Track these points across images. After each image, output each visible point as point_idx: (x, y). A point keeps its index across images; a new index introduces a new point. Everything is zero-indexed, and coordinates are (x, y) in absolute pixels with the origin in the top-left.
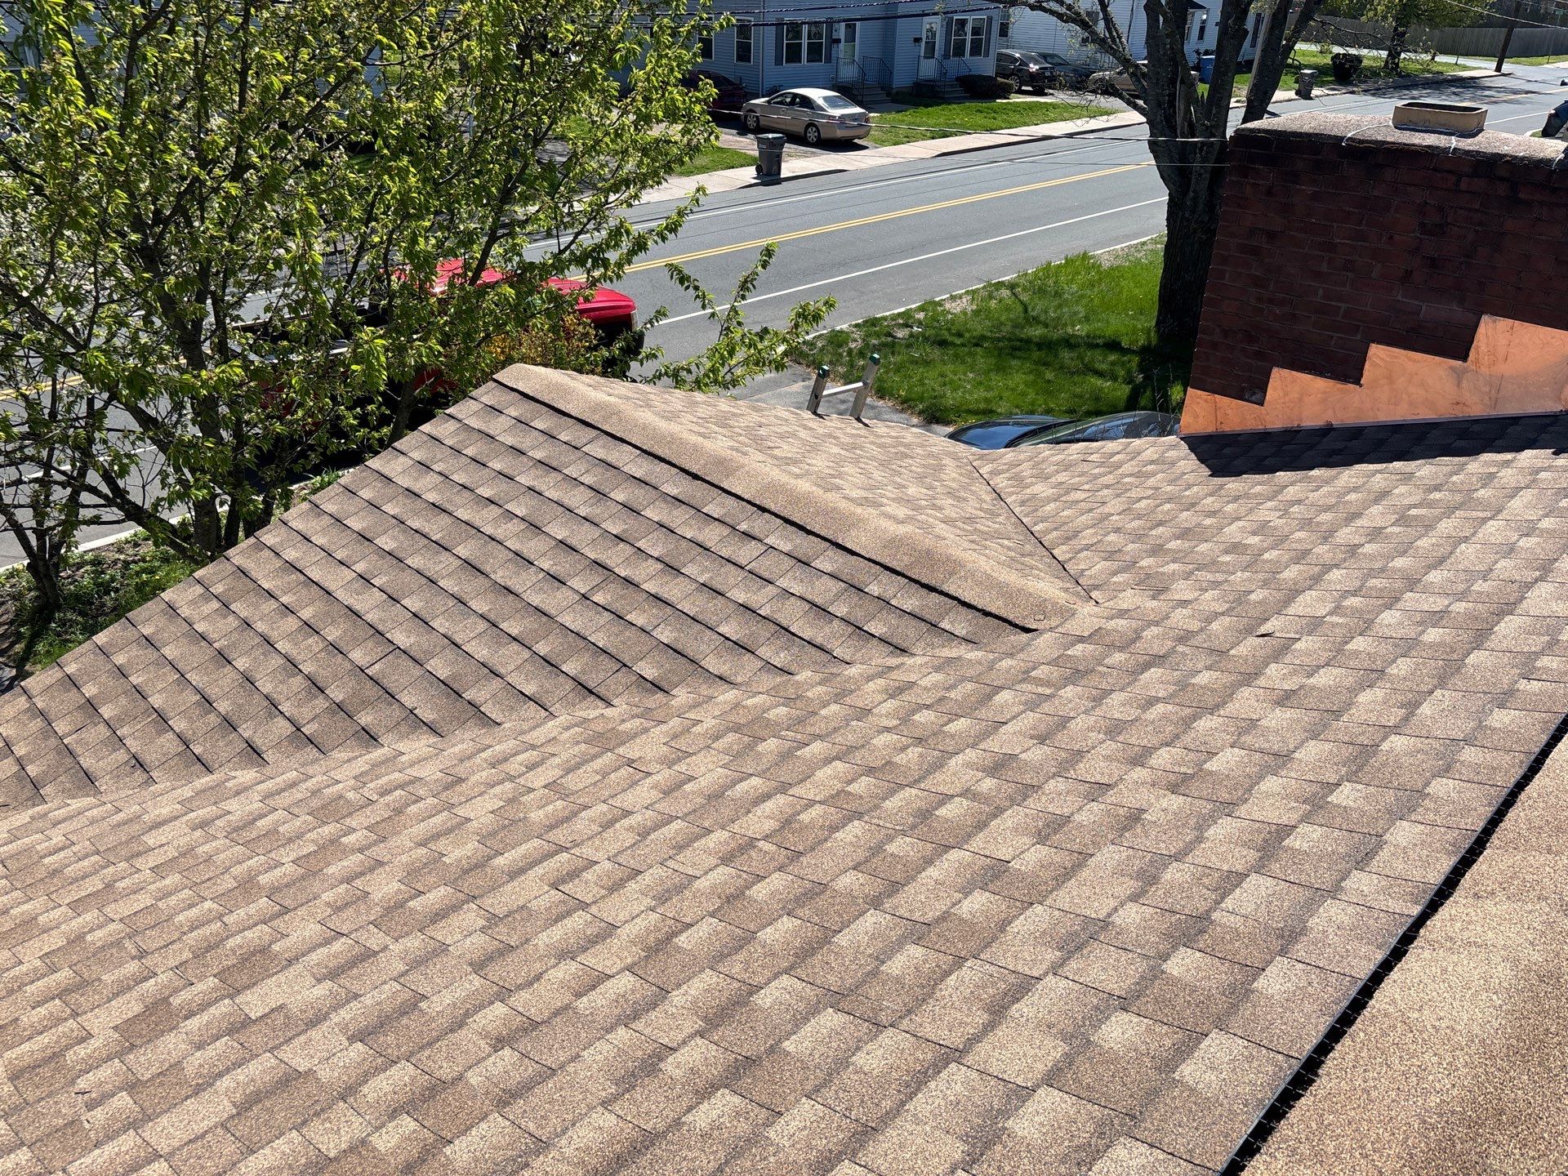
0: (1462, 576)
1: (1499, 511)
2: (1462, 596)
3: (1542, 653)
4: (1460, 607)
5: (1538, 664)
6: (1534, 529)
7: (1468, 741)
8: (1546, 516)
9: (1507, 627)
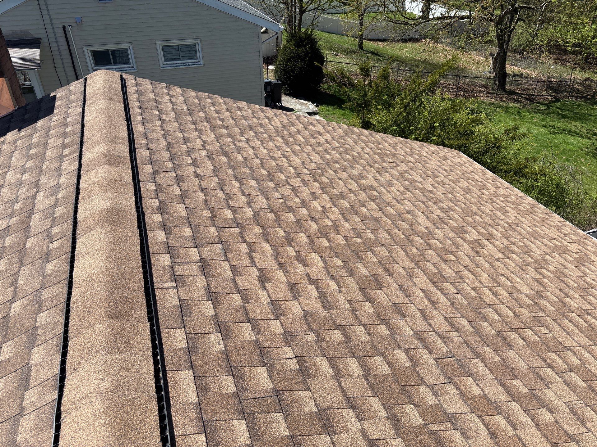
0: (8, 205)
1: (9, 167)
2: (11, 215)
3: (52, 227)
4: (13, 221)
5: (53, 233)
6: (25, 169)
7: (43, 287)
8: (27, 161)
9: (35, 221)
